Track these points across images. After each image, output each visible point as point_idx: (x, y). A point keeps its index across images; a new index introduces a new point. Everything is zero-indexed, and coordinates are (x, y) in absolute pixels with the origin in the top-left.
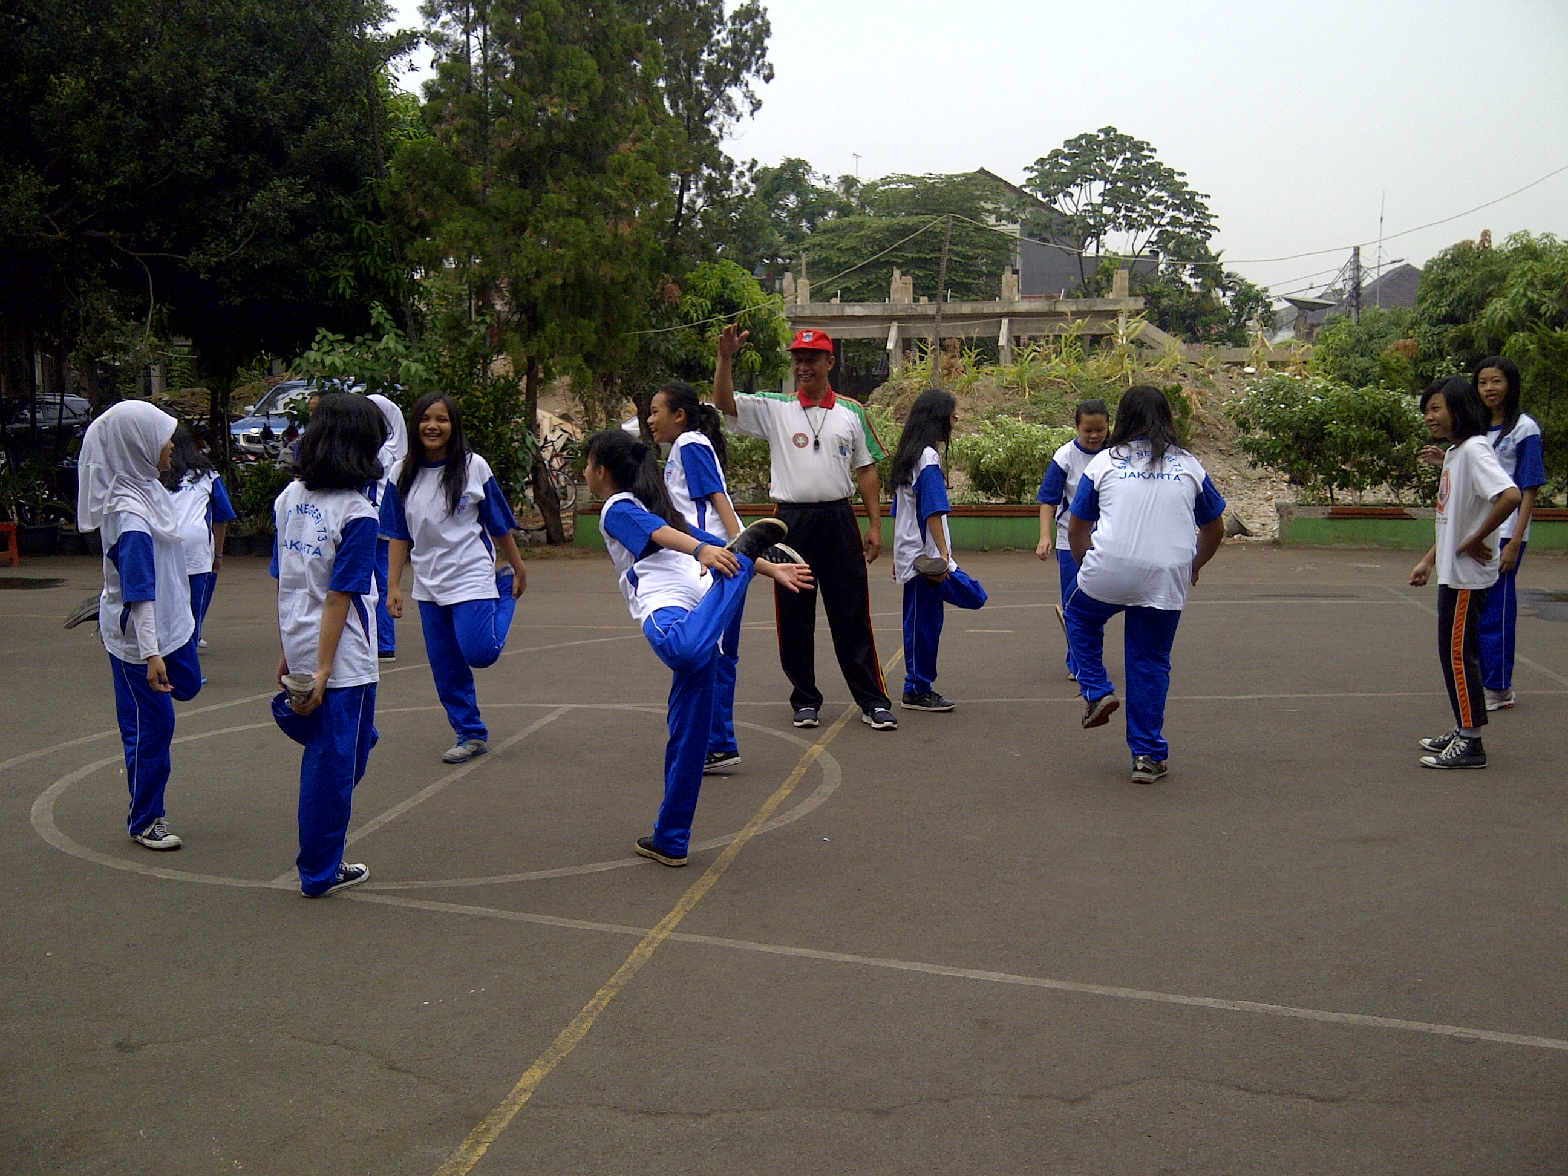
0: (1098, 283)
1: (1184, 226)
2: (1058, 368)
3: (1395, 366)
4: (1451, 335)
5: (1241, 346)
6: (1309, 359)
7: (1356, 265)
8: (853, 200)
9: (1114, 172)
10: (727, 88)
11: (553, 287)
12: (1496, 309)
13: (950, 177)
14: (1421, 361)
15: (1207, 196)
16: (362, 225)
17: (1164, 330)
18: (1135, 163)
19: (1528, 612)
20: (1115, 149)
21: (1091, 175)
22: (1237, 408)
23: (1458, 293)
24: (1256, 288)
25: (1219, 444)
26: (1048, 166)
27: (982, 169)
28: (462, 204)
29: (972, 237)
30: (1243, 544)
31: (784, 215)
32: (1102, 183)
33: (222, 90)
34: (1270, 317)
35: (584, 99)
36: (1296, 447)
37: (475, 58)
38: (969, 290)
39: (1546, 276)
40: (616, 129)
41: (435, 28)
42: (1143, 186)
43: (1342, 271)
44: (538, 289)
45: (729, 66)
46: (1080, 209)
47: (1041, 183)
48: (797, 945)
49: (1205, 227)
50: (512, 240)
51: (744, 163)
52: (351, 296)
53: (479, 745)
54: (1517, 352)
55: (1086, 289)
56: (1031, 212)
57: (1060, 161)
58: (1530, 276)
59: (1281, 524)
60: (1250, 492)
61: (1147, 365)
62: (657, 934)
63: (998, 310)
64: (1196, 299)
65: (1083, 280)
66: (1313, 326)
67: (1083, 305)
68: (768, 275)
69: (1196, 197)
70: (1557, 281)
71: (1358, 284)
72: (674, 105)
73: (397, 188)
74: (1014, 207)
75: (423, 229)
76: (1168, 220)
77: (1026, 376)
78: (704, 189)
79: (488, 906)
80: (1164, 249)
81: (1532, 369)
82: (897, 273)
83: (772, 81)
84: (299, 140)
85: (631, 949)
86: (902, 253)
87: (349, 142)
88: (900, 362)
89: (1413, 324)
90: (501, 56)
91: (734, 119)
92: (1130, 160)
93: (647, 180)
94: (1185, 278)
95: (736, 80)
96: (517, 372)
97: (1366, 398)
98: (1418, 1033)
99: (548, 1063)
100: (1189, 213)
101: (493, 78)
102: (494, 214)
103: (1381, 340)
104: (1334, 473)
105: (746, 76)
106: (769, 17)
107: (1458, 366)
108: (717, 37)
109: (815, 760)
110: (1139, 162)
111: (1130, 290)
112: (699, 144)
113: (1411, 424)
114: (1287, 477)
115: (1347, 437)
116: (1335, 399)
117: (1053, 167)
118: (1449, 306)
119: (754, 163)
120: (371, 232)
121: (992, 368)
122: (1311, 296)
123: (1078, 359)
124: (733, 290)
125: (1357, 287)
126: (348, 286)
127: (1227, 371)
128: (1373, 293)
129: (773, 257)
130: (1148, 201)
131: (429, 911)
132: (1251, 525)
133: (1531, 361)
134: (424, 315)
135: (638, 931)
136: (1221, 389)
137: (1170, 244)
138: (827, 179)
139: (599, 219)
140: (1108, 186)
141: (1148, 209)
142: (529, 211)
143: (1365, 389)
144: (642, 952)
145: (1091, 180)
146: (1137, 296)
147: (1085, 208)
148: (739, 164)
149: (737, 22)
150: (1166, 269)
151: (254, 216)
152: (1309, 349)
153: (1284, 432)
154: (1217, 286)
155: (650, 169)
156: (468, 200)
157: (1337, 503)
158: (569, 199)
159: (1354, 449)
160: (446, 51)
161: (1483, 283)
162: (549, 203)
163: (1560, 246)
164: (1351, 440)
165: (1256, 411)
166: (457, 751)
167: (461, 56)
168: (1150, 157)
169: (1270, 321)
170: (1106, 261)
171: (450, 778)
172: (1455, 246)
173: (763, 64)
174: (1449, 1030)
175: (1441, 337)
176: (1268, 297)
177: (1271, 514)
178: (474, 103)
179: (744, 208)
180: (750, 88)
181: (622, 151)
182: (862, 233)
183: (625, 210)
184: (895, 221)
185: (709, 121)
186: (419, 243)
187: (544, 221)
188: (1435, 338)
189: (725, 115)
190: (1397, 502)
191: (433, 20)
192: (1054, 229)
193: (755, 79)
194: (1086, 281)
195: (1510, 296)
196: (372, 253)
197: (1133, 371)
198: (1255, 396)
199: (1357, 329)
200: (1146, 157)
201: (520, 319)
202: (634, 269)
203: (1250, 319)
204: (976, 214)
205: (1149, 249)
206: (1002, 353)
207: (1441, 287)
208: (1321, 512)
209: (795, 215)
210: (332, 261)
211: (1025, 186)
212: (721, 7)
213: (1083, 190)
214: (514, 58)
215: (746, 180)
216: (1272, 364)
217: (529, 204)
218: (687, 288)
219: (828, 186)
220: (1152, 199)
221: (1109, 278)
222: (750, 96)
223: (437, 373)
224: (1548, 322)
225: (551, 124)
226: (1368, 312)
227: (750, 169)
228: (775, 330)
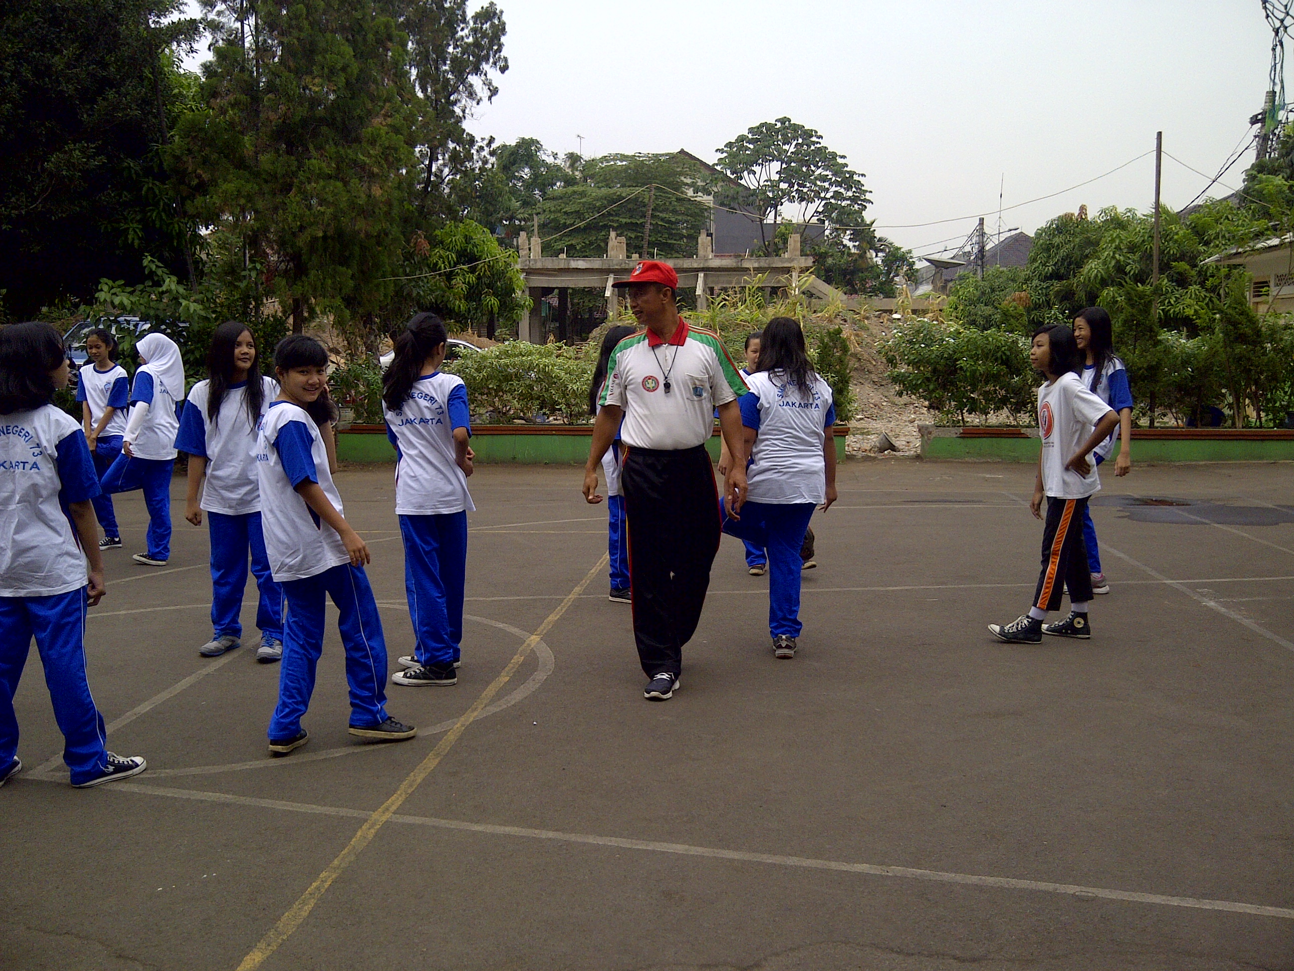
0: (775, 244)
1: (845, 199)
2: (744, 314)
3: (1013, 313)
4: (1056, 289)
5: (890, 297)
6: (945, 307)
7: (981, 231)
8: (577, 173)
9: (789, 154)
10: (469, 76)
11: (315, 239)
12: (1091, 268)
13: (656, 156)
14: (1032, 310)
15: (863, 175)
16: (148, 184)
17: (829, 284)
18: (805, 147)
19: (1122, 514)
20: (789, 135)
21: (770, 156)
22: (887, 347)
23: (1061, 255)
24: (902, 250)
25: (873, 376)
26: (735, 149)
27: (682, 150)
28: (236, 167)
29: (674, 206)
30: (892, 458)
31: (520, 184)
32: (779, 163)
33: (21, 64)
34: (913, 273)
35: (342, 80)
36: (934, 379)
37: (248, 41)
38: (673, 249)
39: (1130, 242)
40: (370, 106)
41: (212, 16)
42: (812, 166)
43: (970, 237)
44: (302, 241)
45: (471, 58)
46: (762, 184)
47: (730, 162)
48: (504, 823)
49: (862, 200)
50: (279, 199)
51: (483, 139)
52: (139, 244)
53: (233, 641)
54: (1108, 303)
55: (767, 250)
56: (722, 186)
57: (745, 144)
58: (1117, 241)
59: (922, 441)
60: (897, 416)
61: (815, 312)
62: (380, 817)
63: (695, 265)
64: (854, 258)
65: (764, 243)
66: (947, 281)
67: (764, 262)
68: (507, 234)
69: (854, 176)
70: (1139, 246)
71: (983, 247)
72: (424, 90)
73: (178, 152)
74: (708, 182)
75: (202, 188)
76: (832, 194)
77: (718, 319)
78: (449, 160)
79: (227, 792)
80: (829, 217)
81: (1122, 317)
82: (613, 234)
83: (507, 72)
84: (92, 109)
85: (356, 831)
86: (617, 218)
87: (136, 113)
88: (616, 306)
89: (1026, 280)
90: (270, 41)
91: (474, 103)
92: (802, 145)
93: (396, 150)
94: (846, 242)
95: (477, 70)
96: (284, 312)
97: (990, 339)
98: (1046, 892)
99: (269, 945)
100: (848, 189)
101: (263, 61)
102: (264, 176)
103: (1001, 293)
104: (965, 400)
105: (485, 67)
106: (504, 18)
107: (1063, 313)
108: (460, 34)
109: (532, 650)
110: (809, 147)
111: (802, 251)
112: (446, 122)
113: (1026, 360)
114: (927, 403)
115: (975, 371)
116: (966, 340)
117: (739, 149)
118: (1054, 265)
119: (492, 140)
120: (157, 192)
121: (690, 313)
122: (946, 257)
123: (759, 306)
124: (475, 245)
125: (982, 250)
126: (136, 237)
127: (879, 317)
128: (994, 256)
129: (511, 219)
130: (816, 179)
131: (173, 798)
132: (898, 442)
133: (1121, 310)
134: (204, 264)
135: (361, 814)
136: (874, 331)
137: (834, 214)
138: (555, 156)
139: (354, 182)
140: (784, 166)
141: (816, 185)
142: (294, 174)
143: (989, 332)
144: (365, 834)
145: (770, 161)
146: (807, 255)
147: (766, 183)
148: (479, 140)
149: (478, 22)
150: (831, 234)
151: (51, 175)
152: (943, 299)
153: (924, 367)
154: (871, 249)
155: (399, 140)
156: (241, 164)
157: (967, 424)
158: (329, 165)
159: (981, 380)
160: (222, 36)
161: (1081, 247)
162: (311, 167)
163: (1140, 219)
164: (978, 374)
165: (902, 350)
166: (212, 645)
167: (235, 41)
168: (817, 143)
169: (913, 277)
170: (782, 227)
171: (204, 671)
172: (1059, 217)
173: (499, 58)
174: (1072, 889)
175: (1048, 290)
176: (911, 257)
177: (914, 434)
178: (245, 81)
179: (486, 177)
180: (488, 77)
181: (374, 125)
182: (584, 200)
183: (377, 174)
184: (612, 191)
185: (455, 103)
186: (199, 200)
187: (306, 183)
188: (1044, 291)
189: (467, 99)
190: (1015, 423)
191: (210, 9)
192: (741, 199)
193: (493, 70)
194: (767, 243)
195: (1103, 258)
196: (158, 209)
197: (804, 317)
198: (900, 337)
199: (982, 283)
200: (814, 143)
201: (287, 266)
202: (386, 225)
203: (898, 275)
204: (678, 187)
205: (817, 218)
206: (699, 300)
207: (1048, 250)
208: (953, 432)
209: (530, 185)
210: (123, 215)
211: (717, 165)
212: (464, 9)
213: (764, 168)
214: (281, 43)
215: (485, 153)
216: (914, 312)
217: (294, 169)
218: (435, 243)
219: (556, 162)
220: (819, 177)
221: (785, 242)
222: (488, 84)
223: (214, 312)
224: (1132, 278)
225: (314, 102)
226: (991, 270)
227: (489, 144)
228: (511, 279)
